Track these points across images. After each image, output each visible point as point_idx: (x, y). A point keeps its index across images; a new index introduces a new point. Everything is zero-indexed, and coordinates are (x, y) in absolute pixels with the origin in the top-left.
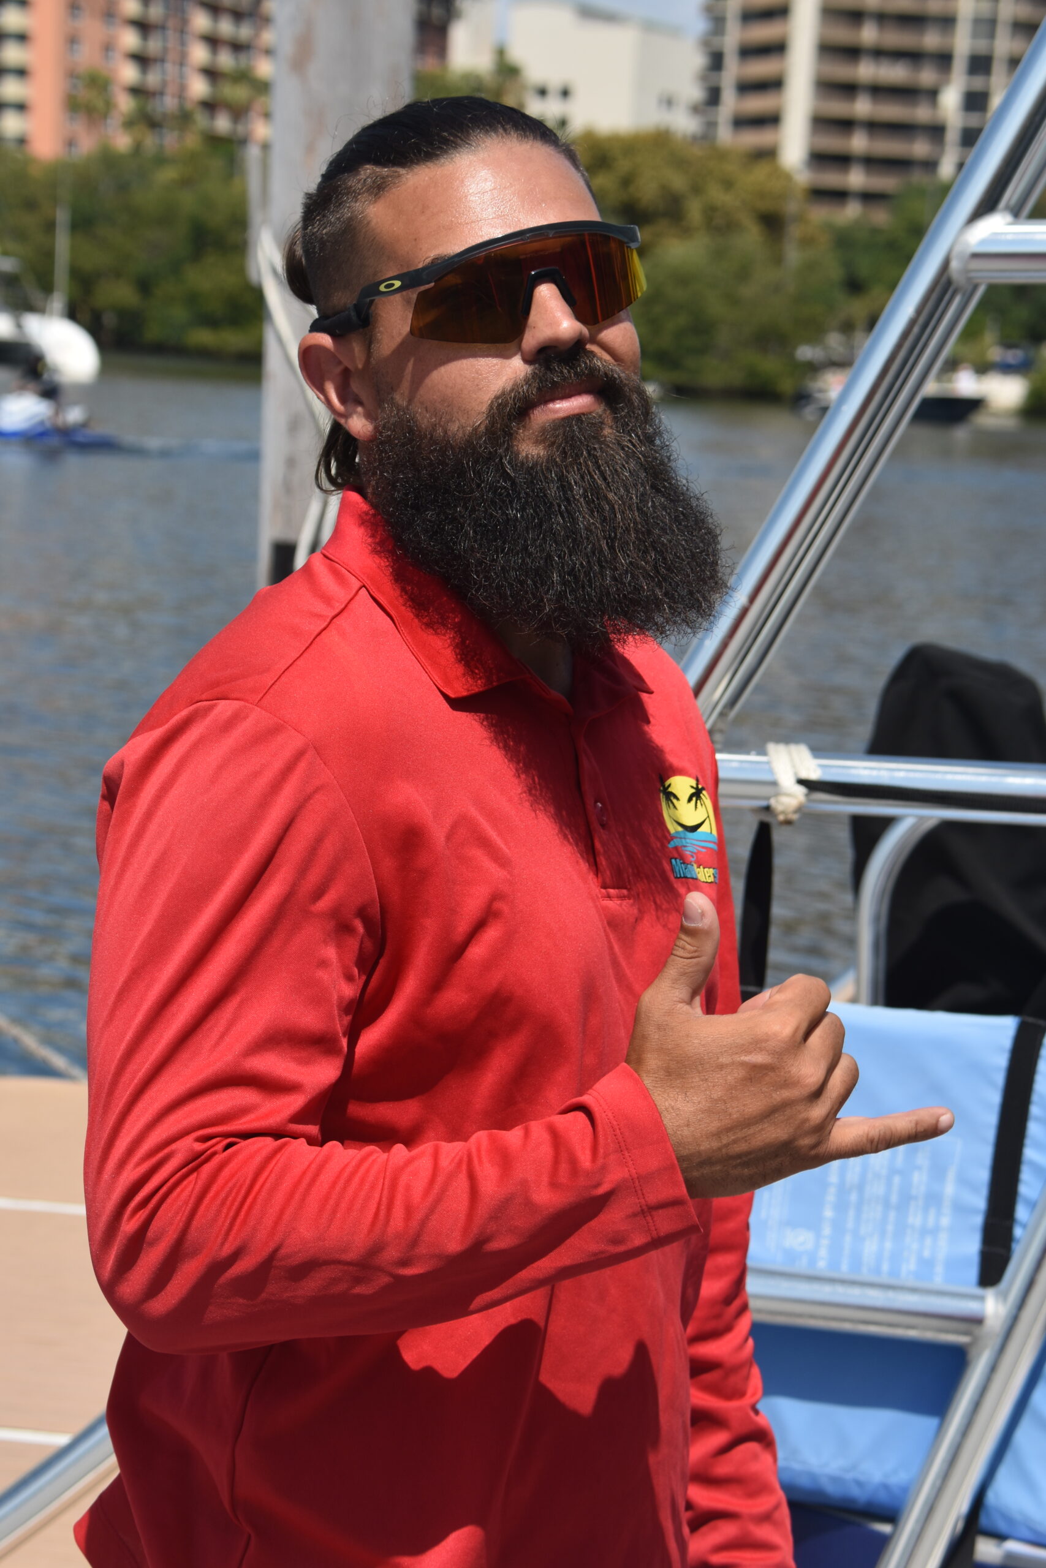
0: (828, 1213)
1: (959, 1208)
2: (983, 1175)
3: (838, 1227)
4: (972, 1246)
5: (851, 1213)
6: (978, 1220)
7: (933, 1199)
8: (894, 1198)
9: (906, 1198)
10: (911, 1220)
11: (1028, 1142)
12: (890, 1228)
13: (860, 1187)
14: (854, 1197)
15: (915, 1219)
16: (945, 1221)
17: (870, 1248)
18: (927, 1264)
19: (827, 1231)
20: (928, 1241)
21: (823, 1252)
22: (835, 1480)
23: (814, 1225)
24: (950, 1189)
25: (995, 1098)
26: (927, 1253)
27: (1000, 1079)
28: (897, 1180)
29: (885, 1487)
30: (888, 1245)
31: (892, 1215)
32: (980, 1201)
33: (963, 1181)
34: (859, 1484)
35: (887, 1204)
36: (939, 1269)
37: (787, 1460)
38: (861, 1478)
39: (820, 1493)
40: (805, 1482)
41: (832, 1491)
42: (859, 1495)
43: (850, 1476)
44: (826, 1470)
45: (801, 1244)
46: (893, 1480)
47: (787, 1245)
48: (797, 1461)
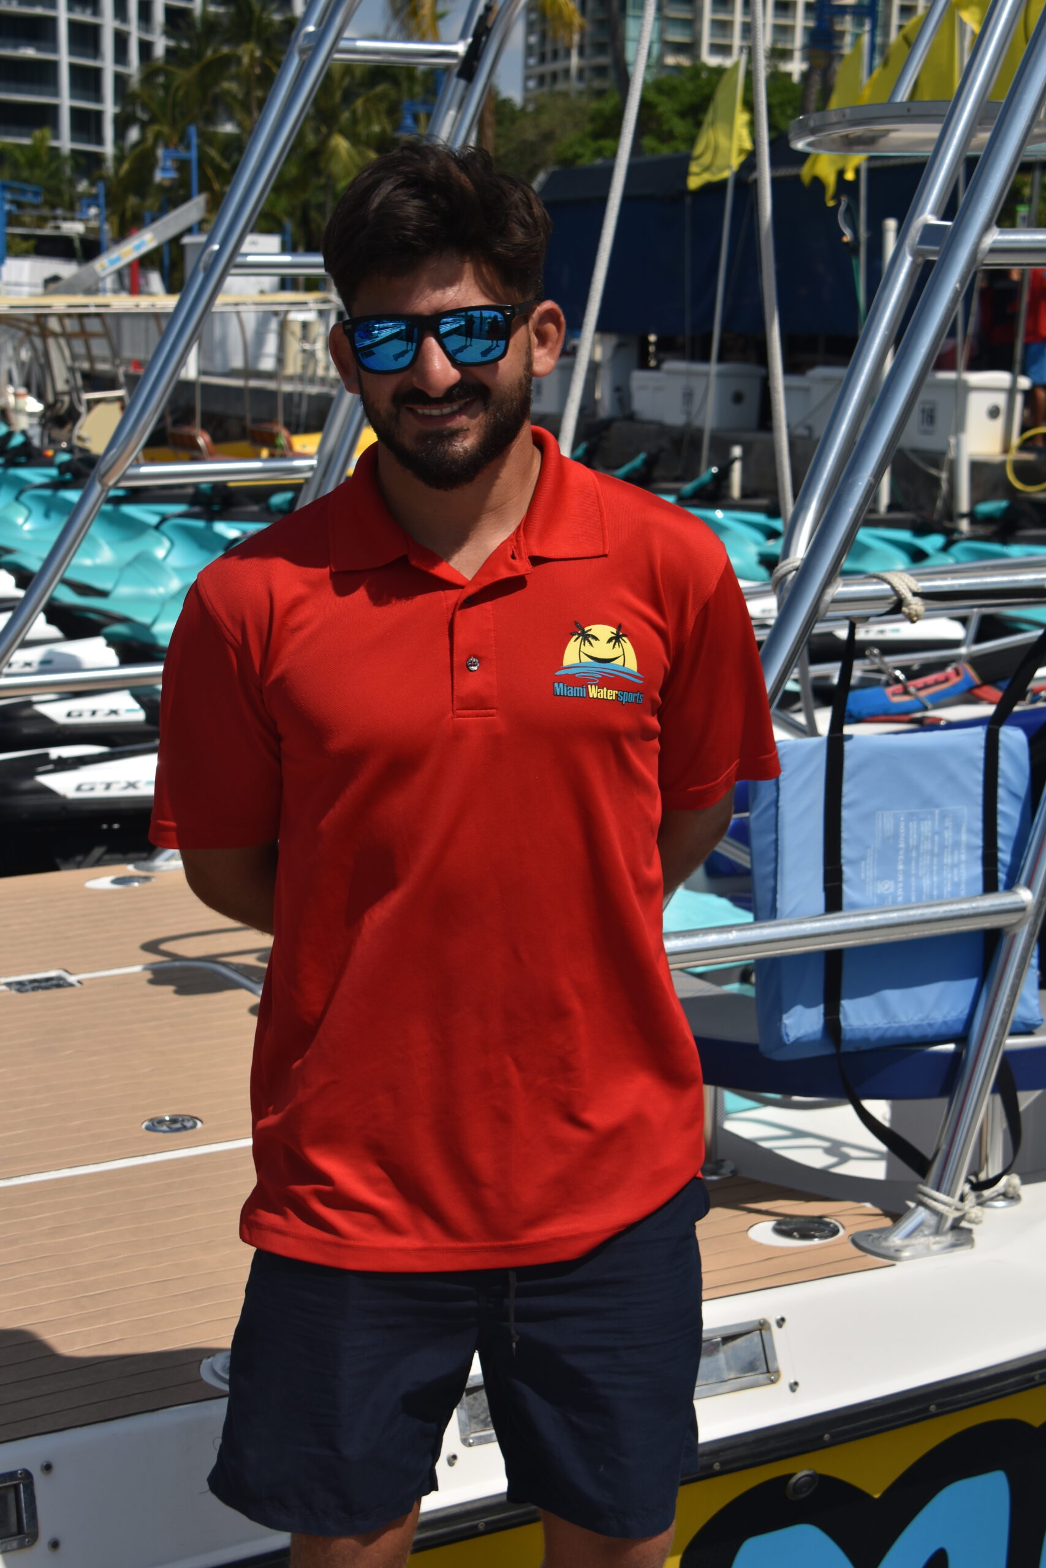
0: (901, 867)
1: (970, 848)
2: (979, 825)
3: (907, 874)
4: (978, 870)
5: (913, 864)
6: (979, 852)
7: (956, 845)
8: (936, 850)
9: (943, 847)
10: (945, 861)
11: (999, 800)
12: (935, 868)
13: (917, 848)
14: (914, 854)
15: (948, 860)
16: (963, 857)
17: (926, 883)
18: (956, 885)
19: (901, 878)
20: (956, 872)
21: (900, 892)
22: (916, 1027)
23: (892, 876)
24: (964, 837)
25: (980, 777)
26: (956, 879)
27: (981, 765)
28: (937, 838)
29: (945, 1023)
30: (935, 879)
31: (935, 860)
32: (979, 842)
33: (970, 831)
34: (930, 1025)
35: (932, 854)
36: (963, 887)
37: (890, 1023)
38: (932, 1022)
39: (908, 1037)
40: (901, 1033)
41: (916, 1034)
42: (930, 1032)
43: (925, 1022)
44: (912, 1023)
45: (887, 890)
46: (949, 1018)
47: (879, 892)
48: (895, 1022)
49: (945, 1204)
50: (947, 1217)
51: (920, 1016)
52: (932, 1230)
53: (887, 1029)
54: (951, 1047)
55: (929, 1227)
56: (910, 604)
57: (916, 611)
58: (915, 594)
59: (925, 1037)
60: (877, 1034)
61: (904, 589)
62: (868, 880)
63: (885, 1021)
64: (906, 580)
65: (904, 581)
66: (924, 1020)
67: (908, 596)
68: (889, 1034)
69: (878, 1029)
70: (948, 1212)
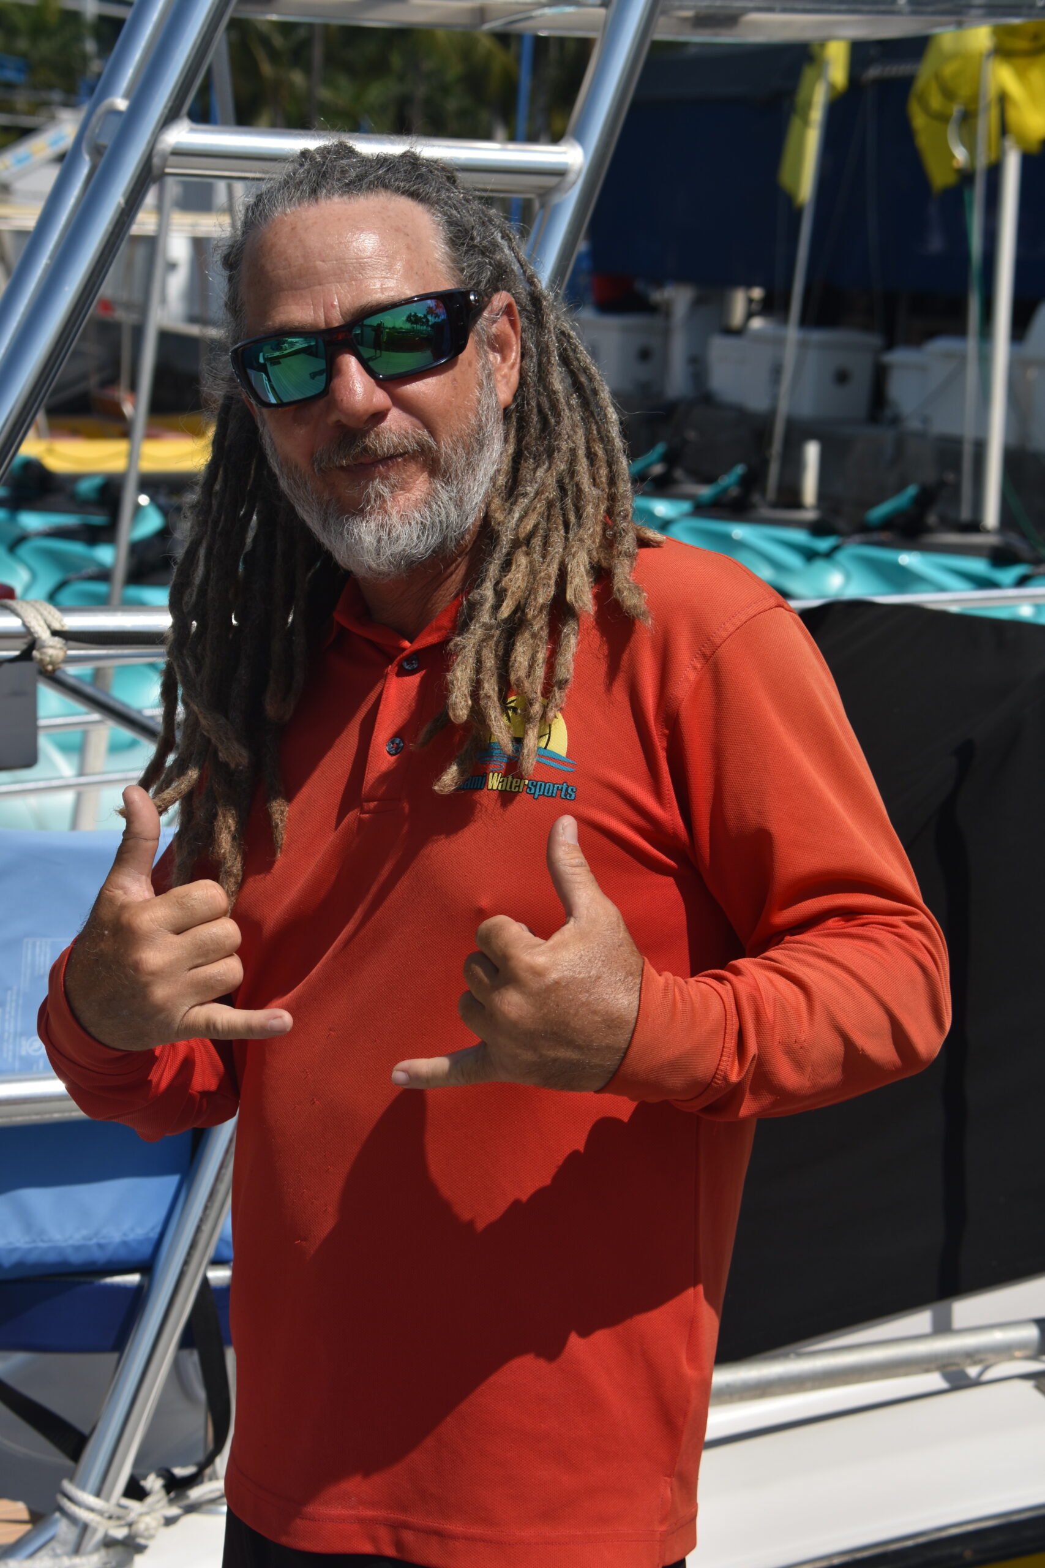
29: (125, 1243)
37: (34, 1241)
38: (103, 1241)
39: (65, 1263)
40: (52, 1258)
41: (76, 1258)
42: (100, 1257)
43: (94, 1241)
44: (71, 1242)
45: (35, 1051)
46: (131, 1237)
47: (23, 1053)
48: (42, 1241)
49: (91, 1509)
50: (95, 1530)
51: (84, 1232)
52: (70, 1547)
53: (30, 1251)
54: (134, 1278)
55: (64, 1543)
56: (43, 647)
57: (51, 656)
58: (55, 633)
59: (93, 1263)
60: (15, 1258)
61: (39, 625)
62: (6, 1035)
63: (27, 1239)
64: (45, 613)
65: (41, 615)
66: (90, 1239)
67: (44, 634)
68: (32, 1258)
69: (14, 1250)
70: (98, 1523)
